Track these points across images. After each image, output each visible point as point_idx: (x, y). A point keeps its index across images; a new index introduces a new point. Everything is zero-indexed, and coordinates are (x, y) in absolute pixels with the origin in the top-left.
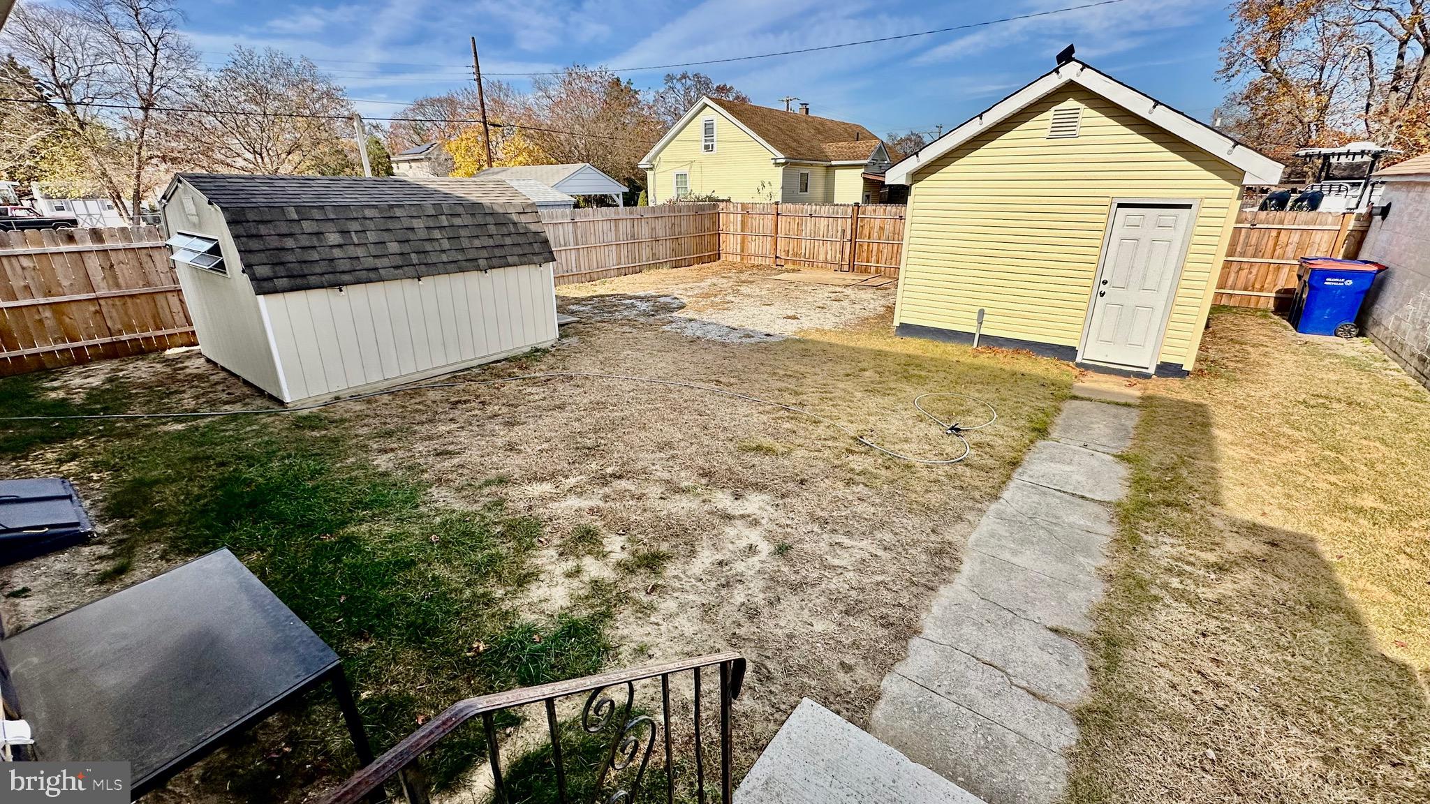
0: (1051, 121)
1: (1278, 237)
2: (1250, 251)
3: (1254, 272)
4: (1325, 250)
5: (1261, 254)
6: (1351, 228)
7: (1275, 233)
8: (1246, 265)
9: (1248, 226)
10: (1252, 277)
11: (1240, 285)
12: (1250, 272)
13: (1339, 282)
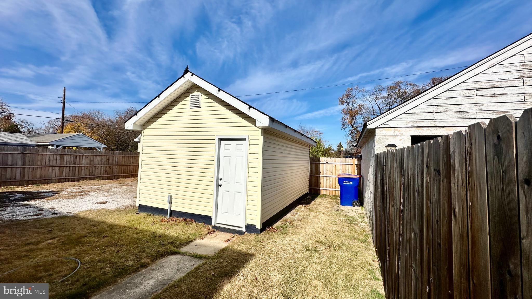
0: (190, 101)
1: (335, 167)
2: (328, 172)
3: (331, 181)
4: (351, 172)
5: (332, 174)
6: (356, 164)
7: (334, 165)
8: (328, 178)
9: (326, 163)
10: (331, 183)
11: (328, 186)
12: (330, 181)
13: (348, 183)
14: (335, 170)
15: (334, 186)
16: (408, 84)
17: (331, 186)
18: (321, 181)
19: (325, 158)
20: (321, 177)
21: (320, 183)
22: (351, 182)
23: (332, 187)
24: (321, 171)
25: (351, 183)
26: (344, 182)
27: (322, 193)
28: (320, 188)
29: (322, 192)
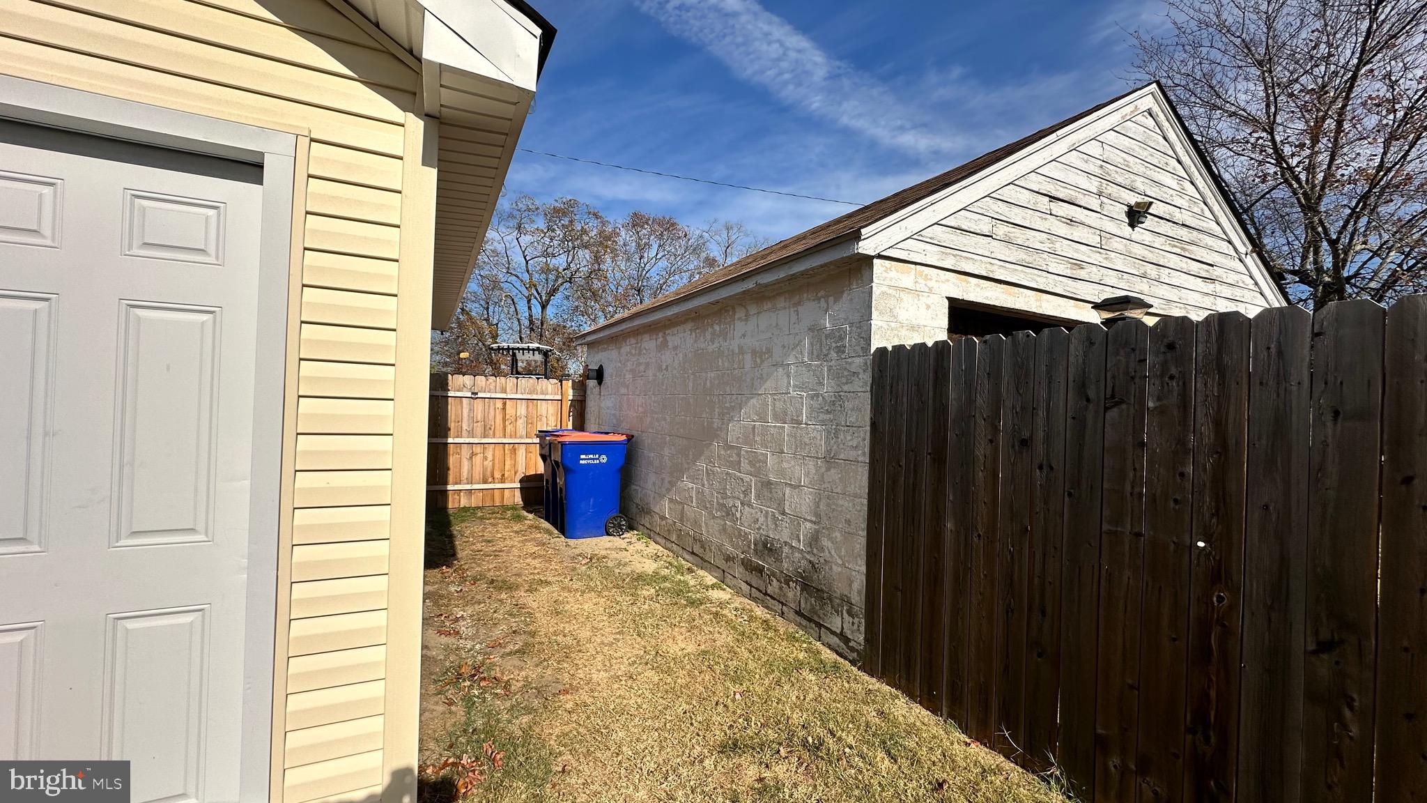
1: (504, 409)
2: (479, 428)
3: (490, 457)
4: (554, 424)
5: (491, 432)
6: (571, 398)
7: (499, 404)
8: (478, 449)
9: (469, 395)
10: (488, 463)
11: (477, 474)
12: (485, 458)
13: (594, 459)
14: (504, 420)
15: (497, 475)
16: (590, 213)
17: (489, 473)
18: (452, 461)
19: (468, 379)
20: (451, 449)
21: (448, 469)
22: (604, 456)
23: (490, 480)
24: (452, 425)
25: (604, 459)
26: (582, 457)
27: (453, 502)
28: (450, 487)
29: (457, 501)
